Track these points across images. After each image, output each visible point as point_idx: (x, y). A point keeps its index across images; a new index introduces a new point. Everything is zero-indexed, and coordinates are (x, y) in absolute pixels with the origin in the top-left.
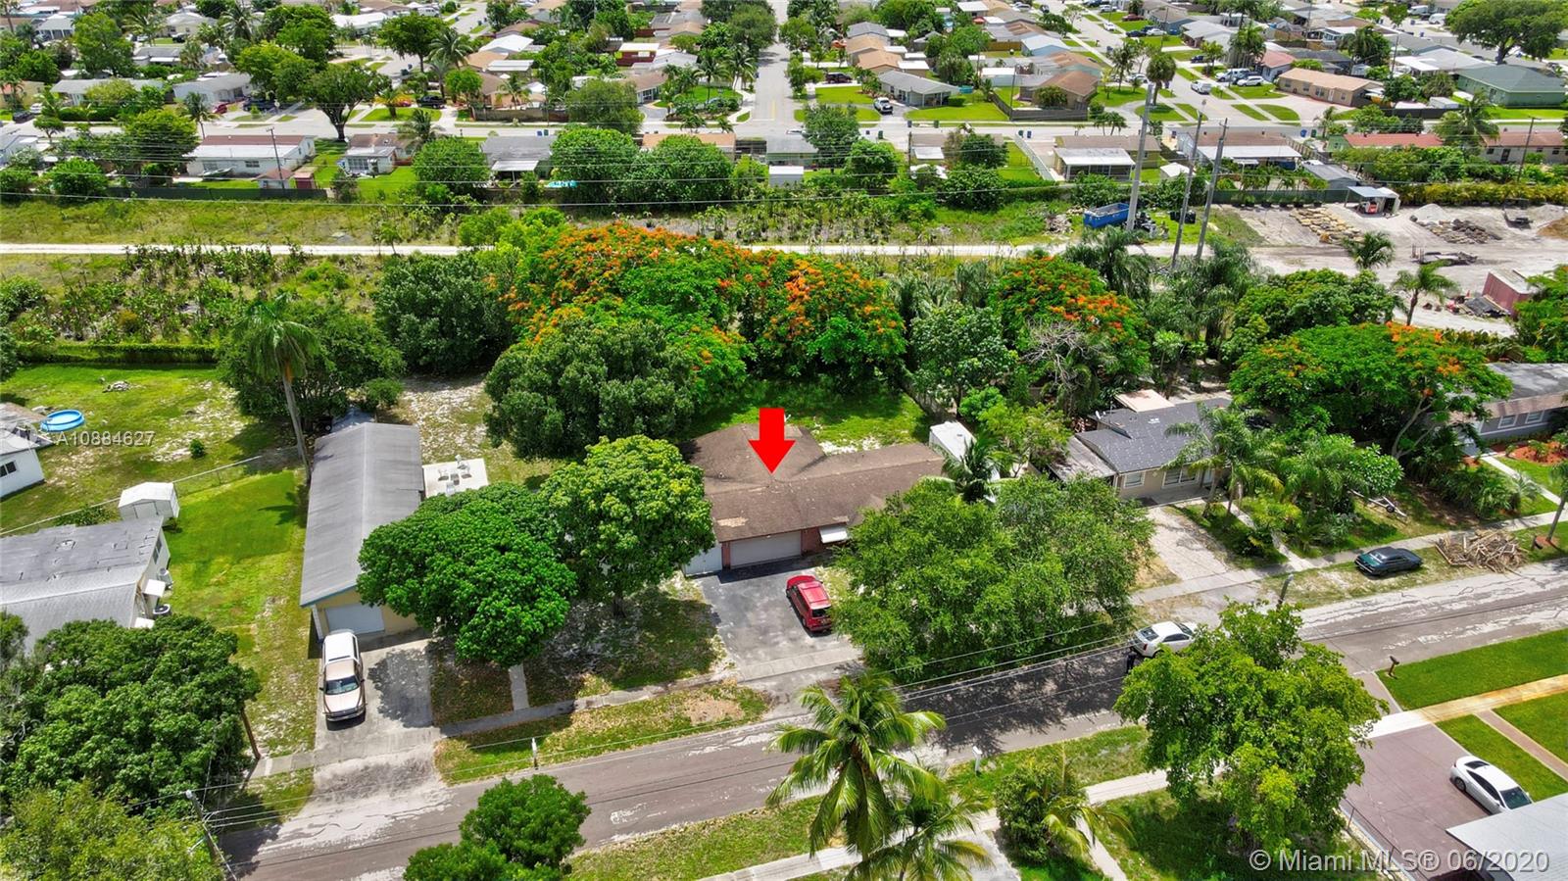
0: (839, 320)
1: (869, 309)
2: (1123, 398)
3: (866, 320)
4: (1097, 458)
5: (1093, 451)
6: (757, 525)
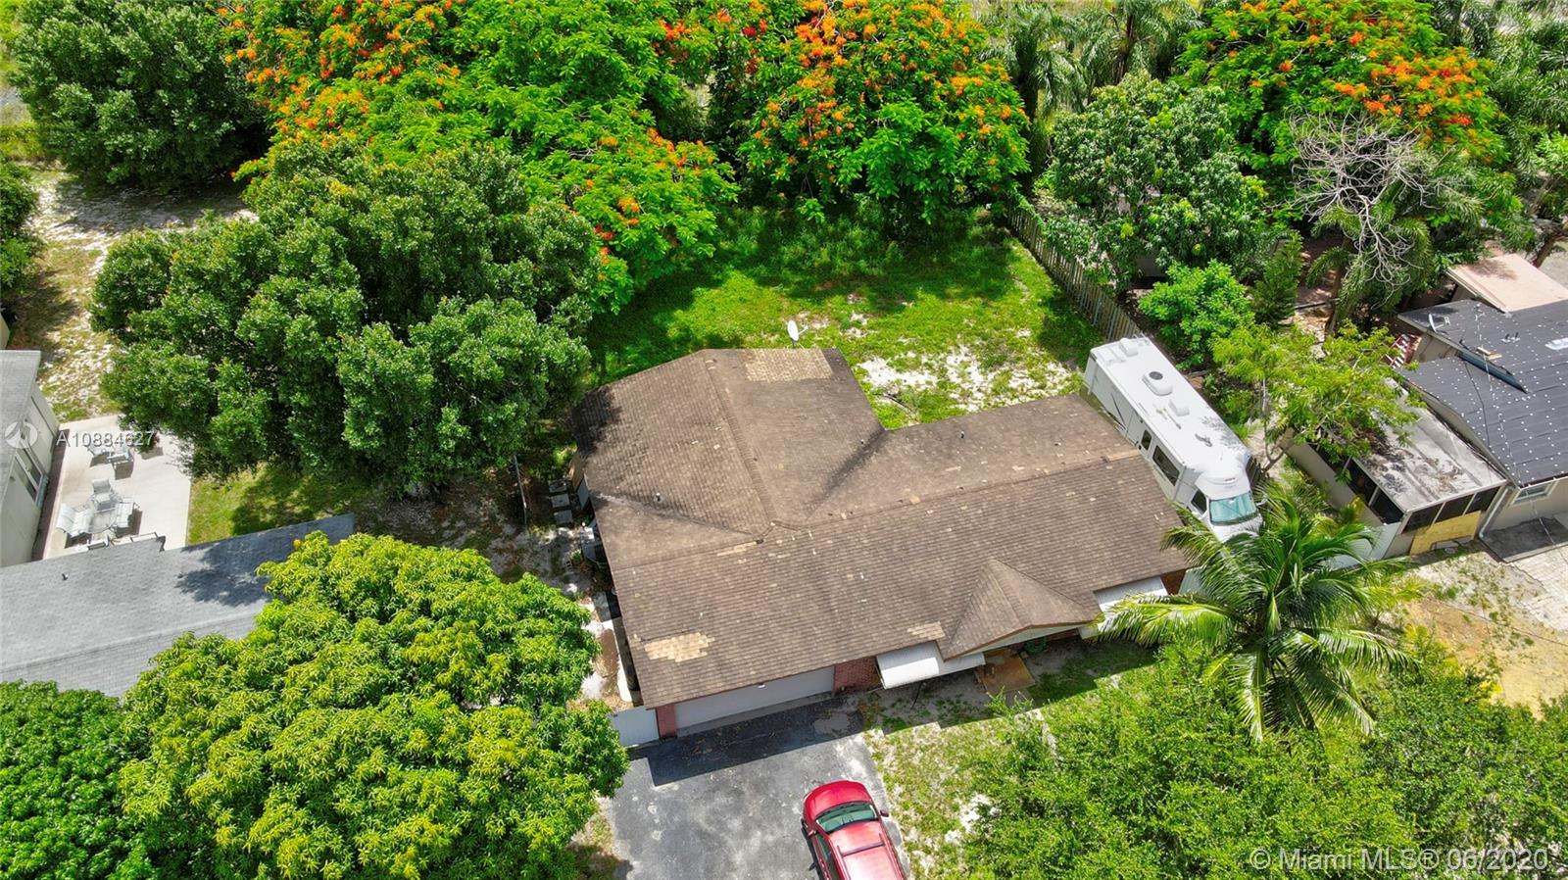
0: (902, 110)
1: (960, 82)
2: (1465, 276)
3: (954, 106)
4: (1452, 436)
5: (1440, 418)
6: (732, 655)
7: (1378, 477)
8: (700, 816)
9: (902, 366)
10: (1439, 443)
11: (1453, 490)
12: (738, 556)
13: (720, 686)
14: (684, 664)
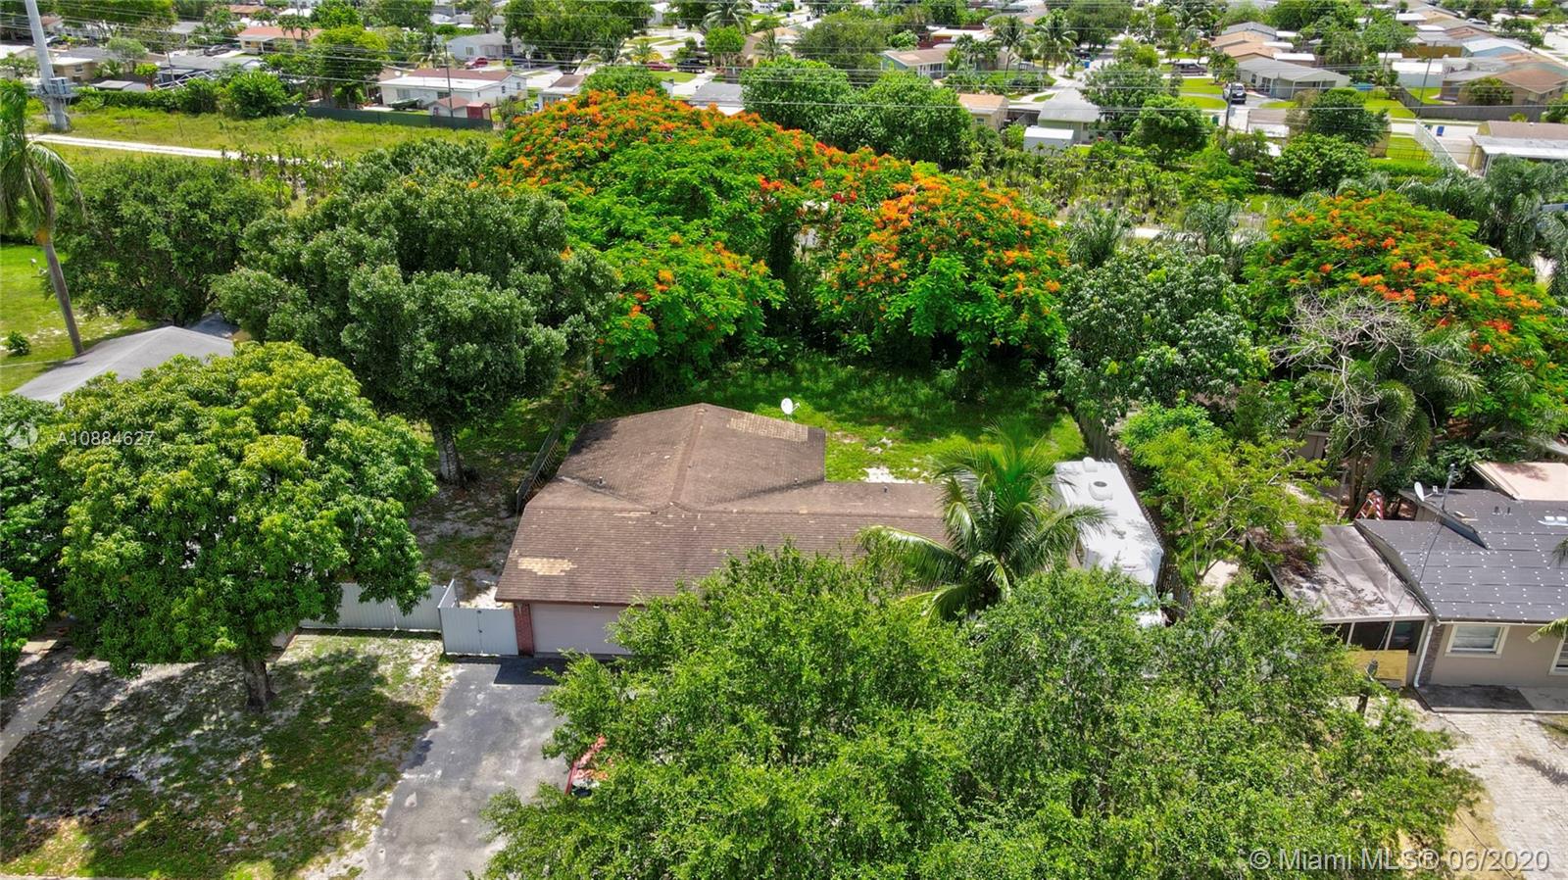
2: (1490, 470)
3: (1000, 272)
4: (1391, 575)
5: (1385, 560)
6: (586, 579)
7: (1289, 592)
8: (513, 711)
9: (903, 475)
10: (1374, 578)
11: (1364, 612)
12: (630, 518)
13: (562, 597)
14: (542, 577)
